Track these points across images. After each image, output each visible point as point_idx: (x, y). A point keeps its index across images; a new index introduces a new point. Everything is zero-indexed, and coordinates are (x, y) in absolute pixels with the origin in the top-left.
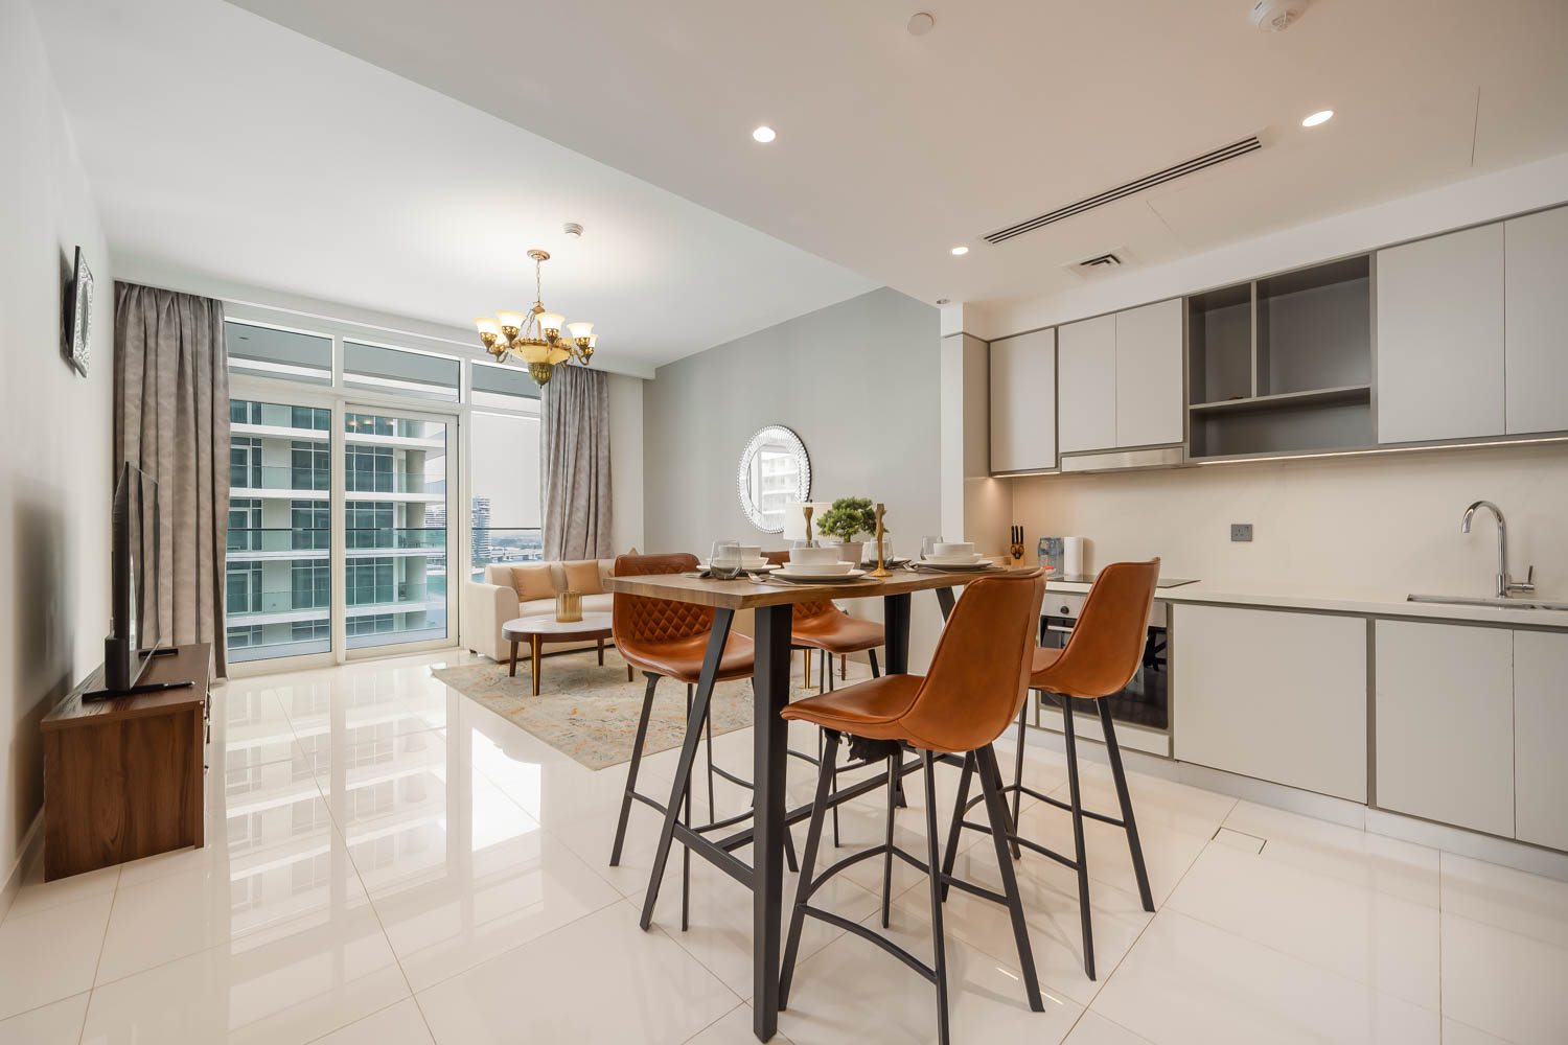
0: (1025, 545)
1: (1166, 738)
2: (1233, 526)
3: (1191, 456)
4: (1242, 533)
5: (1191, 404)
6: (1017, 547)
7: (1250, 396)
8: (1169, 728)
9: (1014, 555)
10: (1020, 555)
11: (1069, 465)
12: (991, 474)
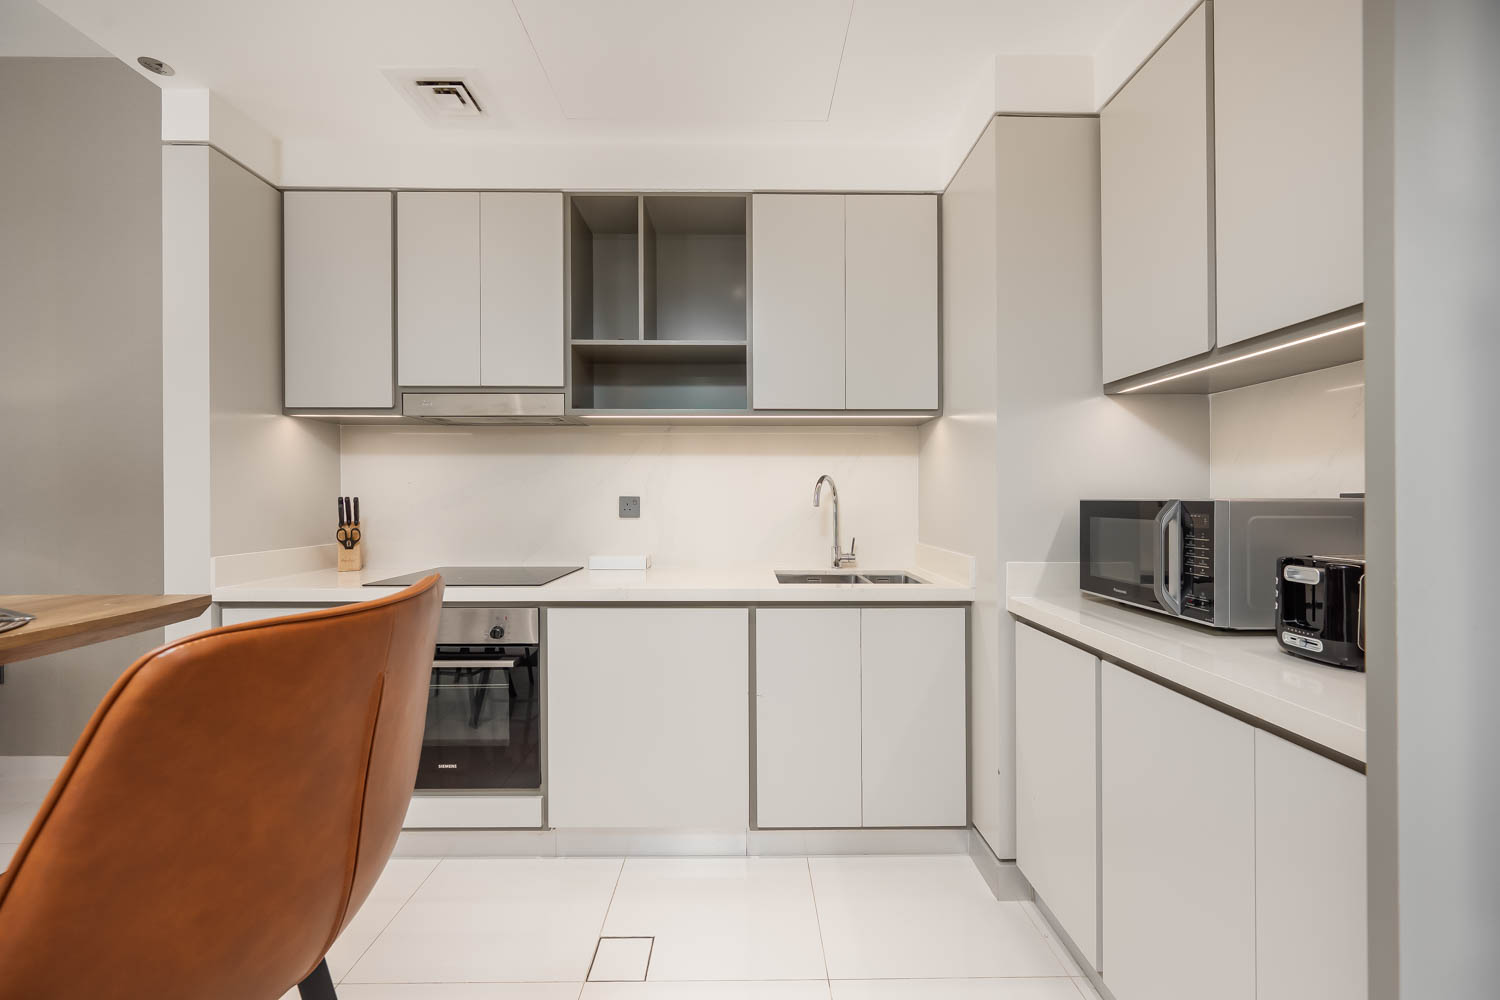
0: (361, 527)
1: (538, 800)
2: (622, 499)
3: (574, 407)
4: (630, 507)
5: (573, 338)
6: (348, 529)
7: (637, 338)
8: (542, 786)
9: (343, 543)
10: (354, 543)
11: (414, 406)
12: (287, 411)
